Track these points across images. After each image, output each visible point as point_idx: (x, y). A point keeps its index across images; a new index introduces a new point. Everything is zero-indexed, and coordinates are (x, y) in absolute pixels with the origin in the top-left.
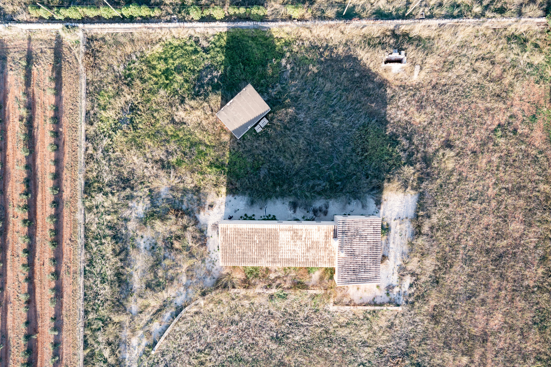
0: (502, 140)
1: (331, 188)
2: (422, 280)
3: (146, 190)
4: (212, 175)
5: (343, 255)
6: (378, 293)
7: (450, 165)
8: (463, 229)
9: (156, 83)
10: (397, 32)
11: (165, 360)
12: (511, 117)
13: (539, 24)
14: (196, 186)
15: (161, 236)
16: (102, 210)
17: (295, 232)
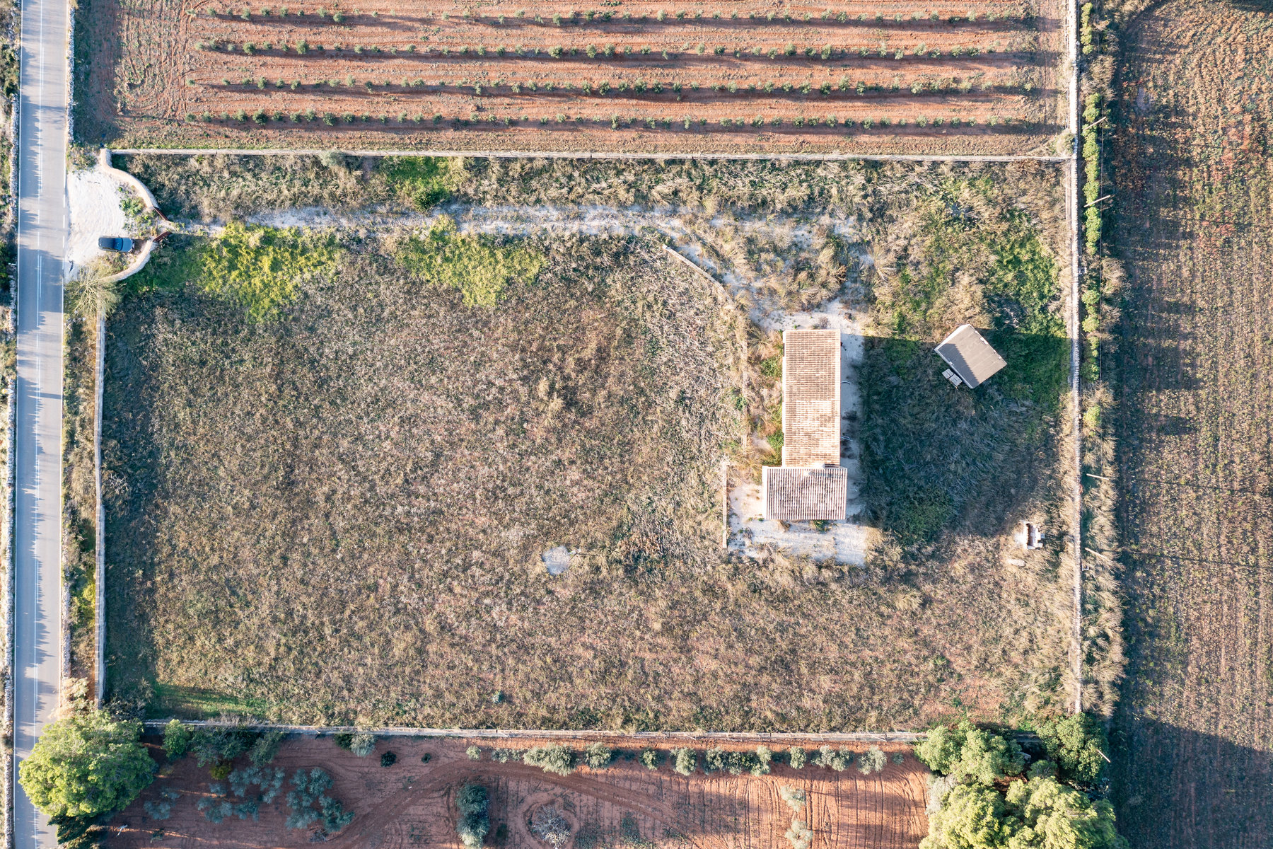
0: (931, 665)
1: (874, 462)
2: (759, 574)
3: (870, 237)
4: (889, 317)
5: (806, 474)
6: (743, 520)
7: (901, 603)
8: (822, 620)
9: (1003, 249)
10: (1065, 538)
11: (654, 261)
12: (960, 675)
13: (1073, 704)
14: (876, 299)
15: (812, 255)
16: (843, 183)
17: (831, 419)
